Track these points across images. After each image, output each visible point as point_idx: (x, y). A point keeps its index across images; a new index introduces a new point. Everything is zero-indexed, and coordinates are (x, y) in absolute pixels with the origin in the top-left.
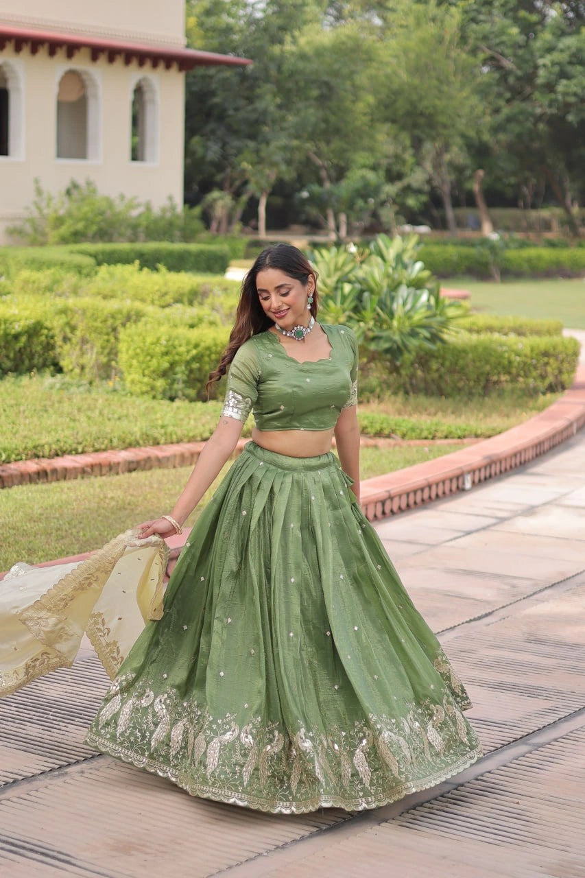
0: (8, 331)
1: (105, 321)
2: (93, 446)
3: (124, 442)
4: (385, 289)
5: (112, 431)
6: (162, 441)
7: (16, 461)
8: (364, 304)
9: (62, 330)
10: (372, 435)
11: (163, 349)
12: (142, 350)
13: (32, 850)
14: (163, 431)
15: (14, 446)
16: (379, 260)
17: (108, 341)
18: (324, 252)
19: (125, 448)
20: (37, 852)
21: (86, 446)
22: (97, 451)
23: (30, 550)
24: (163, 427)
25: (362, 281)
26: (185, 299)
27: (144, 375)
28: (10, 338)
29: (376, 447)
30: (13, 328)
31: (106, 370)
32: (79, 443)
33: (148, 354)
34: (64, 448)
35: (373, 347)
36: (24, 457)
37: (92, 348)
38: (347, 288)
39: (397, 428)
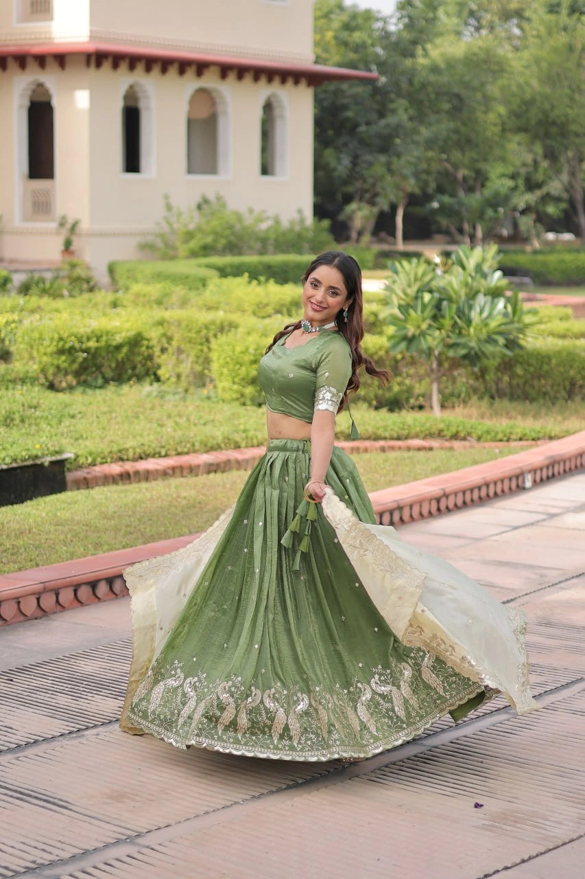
0: (109, 342)
1: (199, 332)
2: (176, 450)
3: (206, 445)
4: (463, 297)
5: (195, 436)
6: (243, 444)
7: (102, 463)
8: (443, 312)
9: (159, 341)
10: (448, 437)
11: (252, 358)
12: (232, 359)
13: (36, 798)
14: (244, 435)
15: (99, 450)
16: (460, 269)
17: (202, 351)
18: (405, 263)
19: (207, 452)
20: (40, 799)
21: (169, 450)
22: (179, 454)
23: (97, 544)
24: (245, 431)
25: (442, 290)
26: (285, 310)
27: (234, 383)
28: (111, 348)
29: (451, 449)
30: (115, 340)
31: (201, 379)
32: (163, 447)
33: (237, 363)
34: (148, 452)
35: (451, 353)
36: (109, 460)
37: (188, 356)
38: (427, 297)
39: (473, 430)
